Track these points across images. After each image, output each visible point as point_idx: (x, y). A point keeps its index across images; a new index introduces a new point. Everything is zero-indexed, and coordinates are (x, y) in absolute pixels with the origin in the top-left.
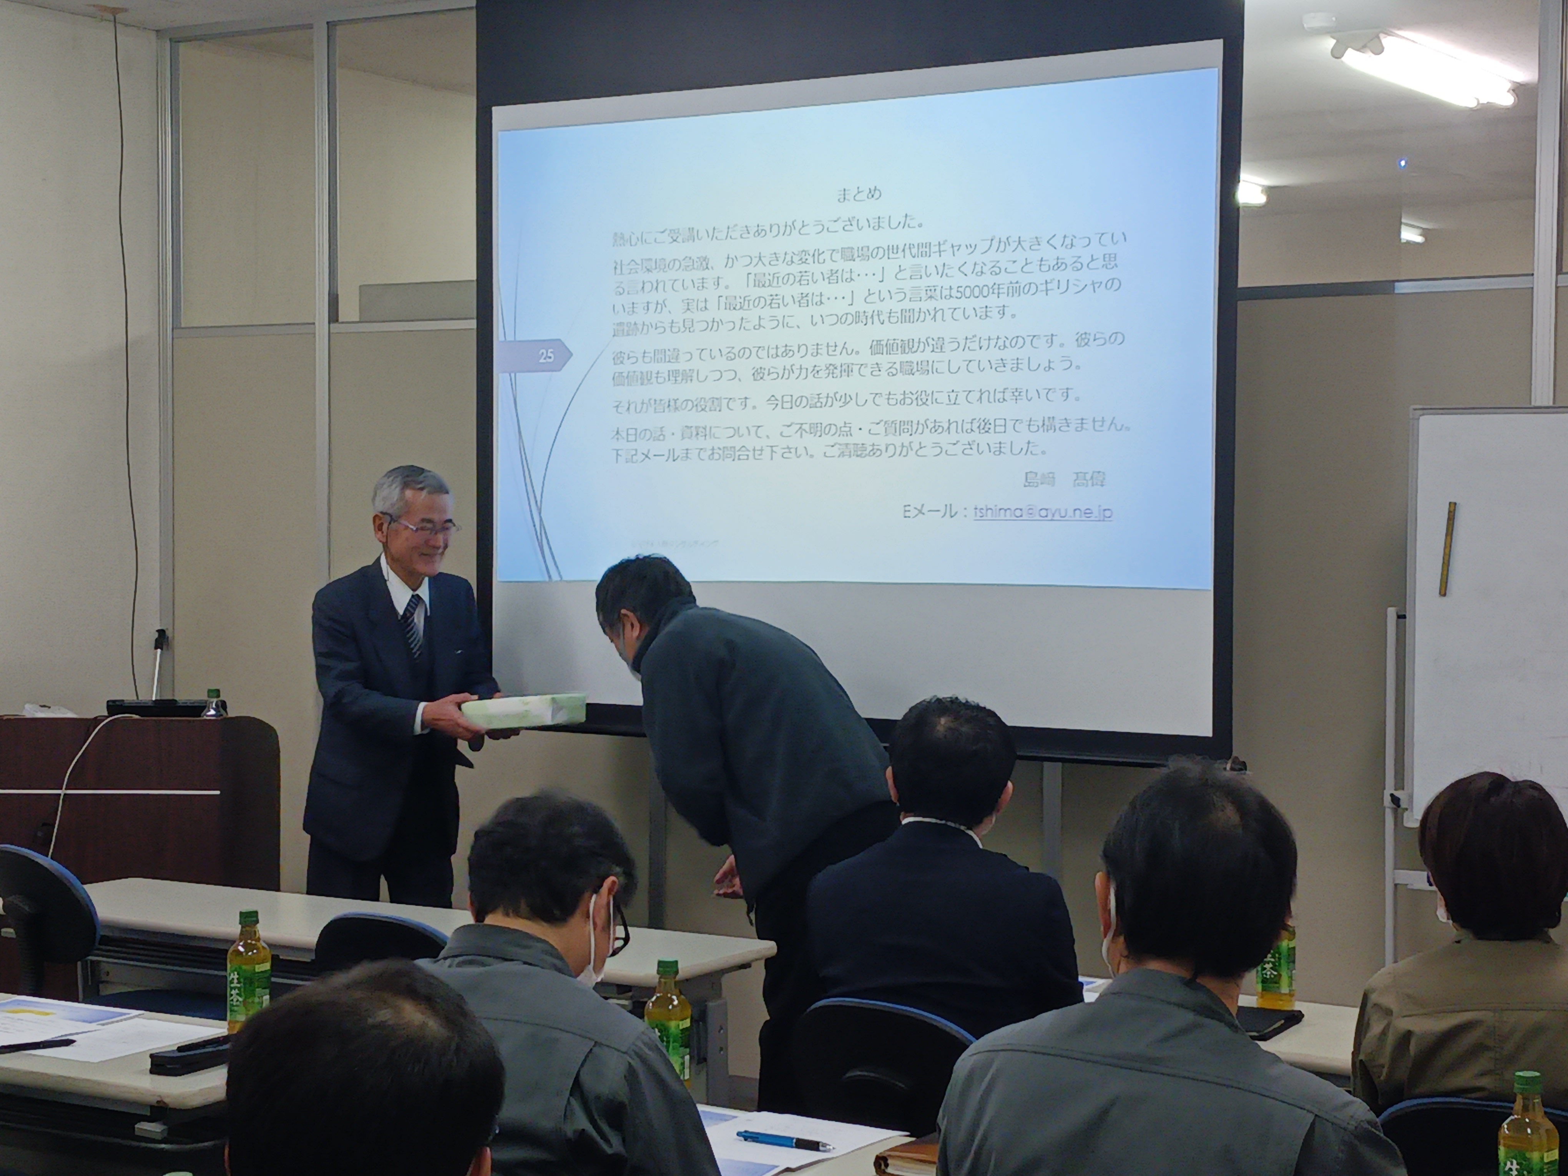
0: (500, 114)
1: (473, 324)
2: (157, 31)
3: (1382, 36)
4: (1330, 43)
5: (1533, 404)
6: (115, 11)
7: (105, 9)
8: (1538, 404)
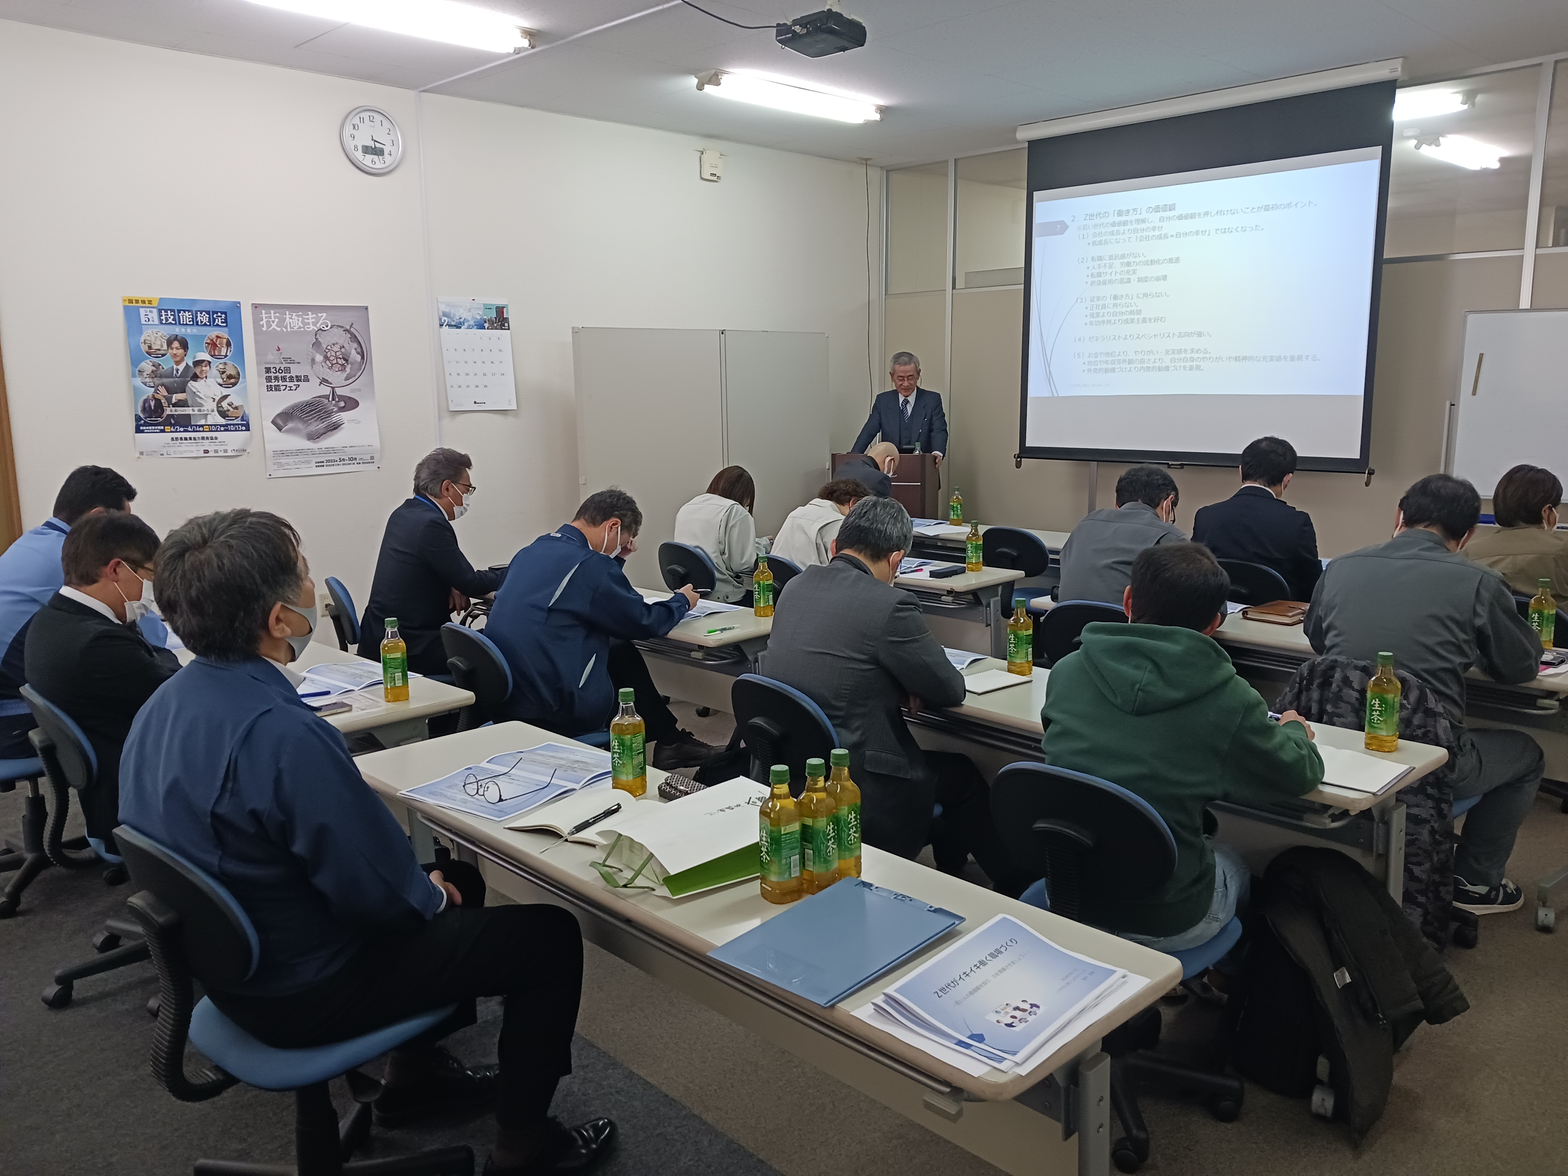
0: (1036, 194)
1: (1022, 286)
2: (881, 167)
3: (1440, 138)
4: (1413, 142)
5: (1520, 308)
6: (866, 160)
7: (862, 159)
8: (1523, 308)
